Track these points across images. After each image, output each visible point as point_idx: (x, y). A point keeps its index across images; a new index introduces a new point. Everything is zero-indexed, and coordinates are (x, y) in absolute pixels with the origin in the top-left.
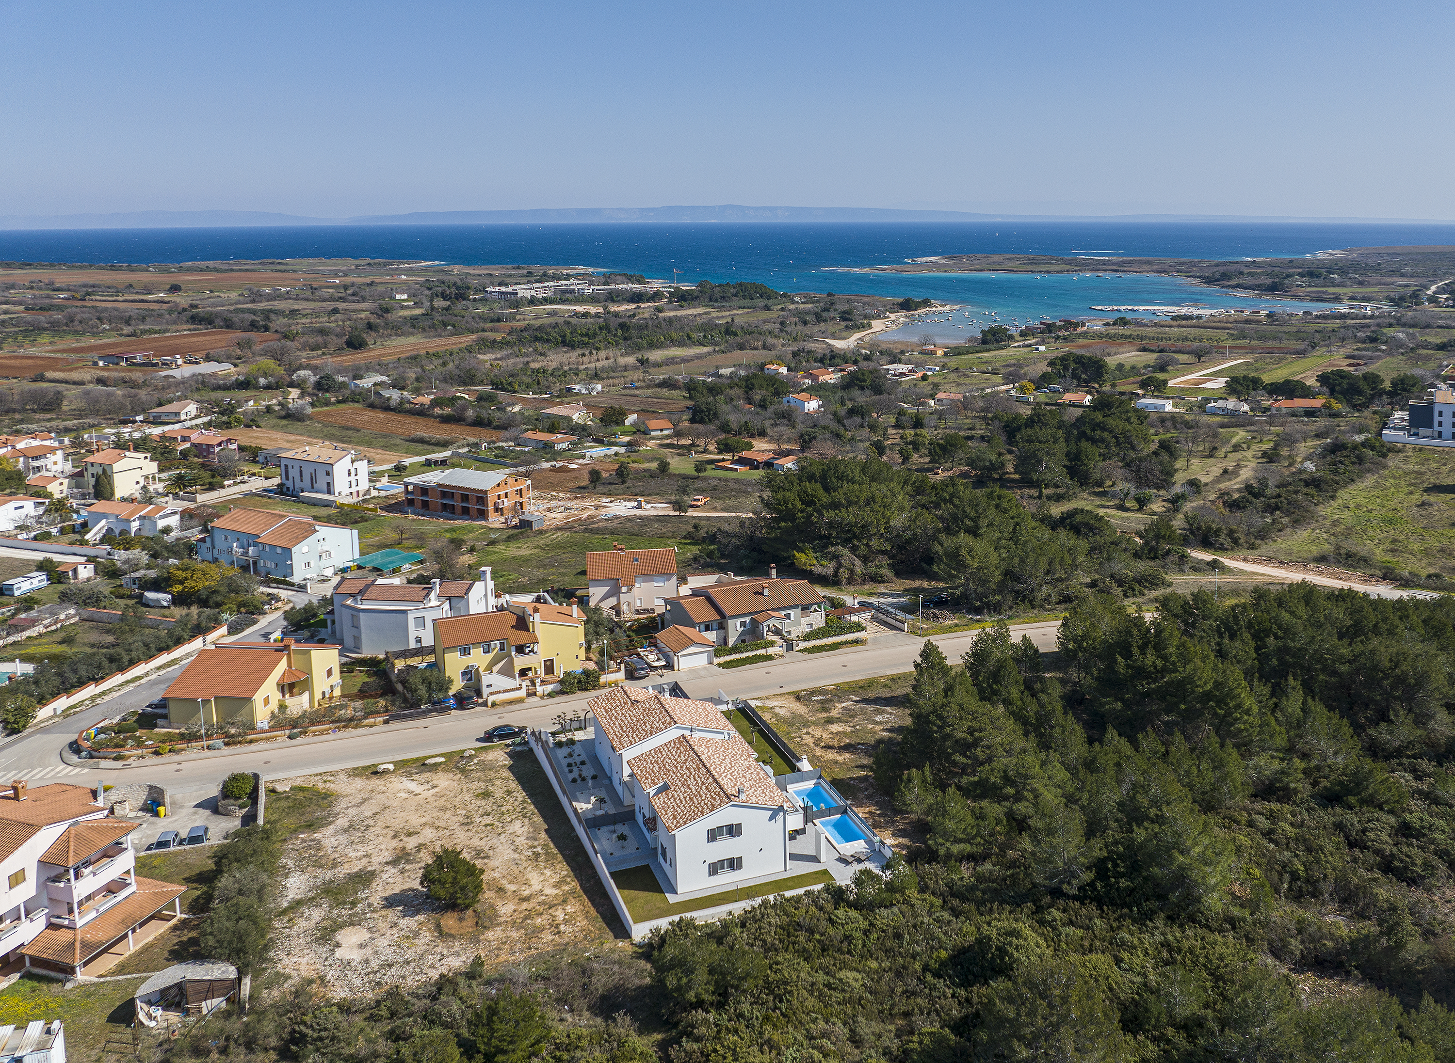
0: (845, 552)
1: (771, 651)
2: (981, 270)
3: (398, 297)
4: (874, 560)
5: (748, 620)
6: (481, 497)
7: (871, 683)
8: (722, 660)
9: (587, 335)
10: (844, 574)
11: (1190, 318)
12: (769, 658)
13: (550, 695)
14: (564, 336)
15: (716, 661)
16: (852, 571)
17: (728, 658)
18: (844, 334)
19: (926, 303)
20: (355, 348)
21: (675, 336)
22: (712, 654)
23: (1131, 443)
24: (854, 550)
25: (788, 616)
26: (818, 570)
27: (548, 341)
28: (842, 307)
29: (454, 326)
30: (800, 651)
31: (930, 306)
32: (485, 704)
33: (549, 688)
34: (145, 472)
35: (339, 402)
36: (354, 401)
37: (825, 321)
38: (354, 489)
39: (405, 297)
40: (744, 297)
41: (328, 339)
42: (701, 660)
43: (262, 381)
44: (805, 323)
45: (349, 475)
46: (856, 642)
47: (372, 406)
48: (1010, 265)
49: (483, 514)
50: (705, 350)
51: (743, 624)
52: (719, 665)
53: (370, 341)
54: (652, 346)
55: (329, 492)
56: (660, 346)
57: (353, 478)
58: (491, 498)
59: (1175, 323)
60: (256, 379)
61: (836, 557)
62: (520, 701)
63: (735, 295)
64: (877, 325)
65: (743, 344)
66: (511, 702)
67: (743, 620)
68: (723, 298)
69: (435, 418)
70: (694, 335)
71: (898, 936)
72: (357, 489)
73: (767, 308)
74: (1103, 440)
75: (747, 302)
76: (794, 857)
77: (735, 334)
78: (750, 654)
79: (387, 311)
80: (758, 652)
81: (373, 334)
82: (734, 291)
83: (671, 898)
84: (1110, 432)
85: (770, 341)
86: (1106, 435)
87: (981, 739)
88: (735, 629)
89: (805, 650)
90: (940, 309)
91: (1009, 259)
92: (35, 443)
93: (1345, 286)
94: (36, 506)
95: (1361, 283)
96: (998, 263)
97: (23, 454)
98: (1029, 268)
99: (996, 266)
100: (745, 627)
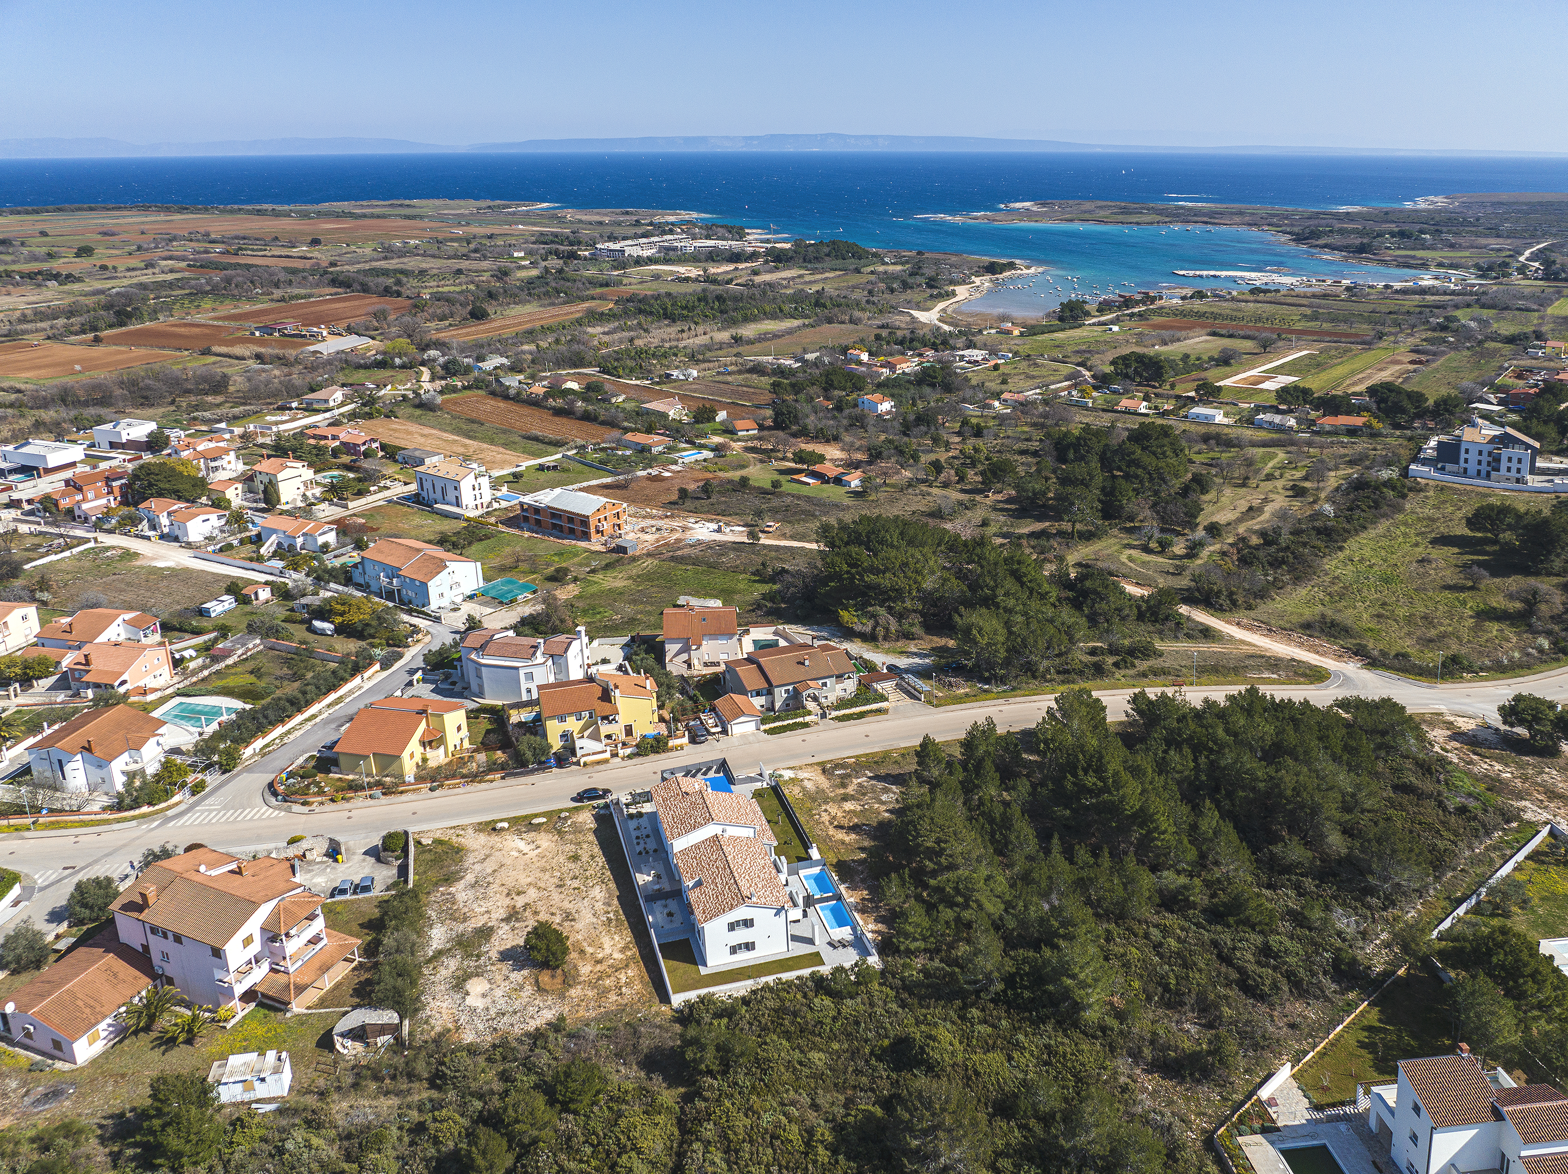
0: (882, 611)
1: (808, 719)
2: (1071, 220)
3: (515, 253)
4: (907, 618)
5: (791, 688)
6: (584, 521)
7: (884, 759)
8: (767, 727)
9: (688, 307)
10: (880, 631)
12: (806, 725)
13: (629, 757)
15: (763, 728)
16: (887, 630)
17: (773, 725)
18: (929, 303)
19: (1012, 264)
20: (478, 318)
21: (767, 309)
22: (761, 719)
24: (890, 609)
25: (825, 684)
26: (858, 628)
27: (651, 313)
28: (929, 271)
29: (566, 292)
30: (832, 719)
31: (1015, 268)
32: (578, 764)
33: (628, 751)
34: (303, 479)
35: (464, 388)
36: (478, 388)
37: (912, 287)
38: (478, 502)
39: (521, 252)
40: (836, 254)
42: (751, 727)
43: (397, 361)
44: (892, 291)
45: (474, 488)
46: (880, 711)
47: (493, 394)
48: (1101, 214)
49: (586, 536)
50: (796, 323)
51: (787, 691)
52: (765, 732)
53: (490, 310)
54: (747, 319)
55: (458, 505)
56: (754, 319)
57: (477, 492)
58: (593, 523)
60: (392, 359)
61: (873, 616)
62: (606, 761)
63: (829, 254)
64: (962, 292)
66: (598, 763)
67: (787, 687)
68: (817, 256)
69: (549, 409)
70: (786, 308)
71: (857, 1023)
72: (481, 502)
73: (858, 271)
76: (795, 938)
77: (825, 306)
78: (791, 721)
79: (506, 272)
80: (800, 720)
81: (494, 301)
82: (829, 251)
83: (703, 971)
84: (1144, 469)
85: (857, 314)
87: (944, 849)
88: (780, 695)
89: (838, 719)
90: (1025, 271)
91: (1101, 207)
92: (212, 445)
93: (1435, 249)
94: (219, 518)
95: (1452, 246)
96: (1090, 212)
97: (203, 455)
98: (1121, 218)
99: (1087, 216)
100: (789, 694)
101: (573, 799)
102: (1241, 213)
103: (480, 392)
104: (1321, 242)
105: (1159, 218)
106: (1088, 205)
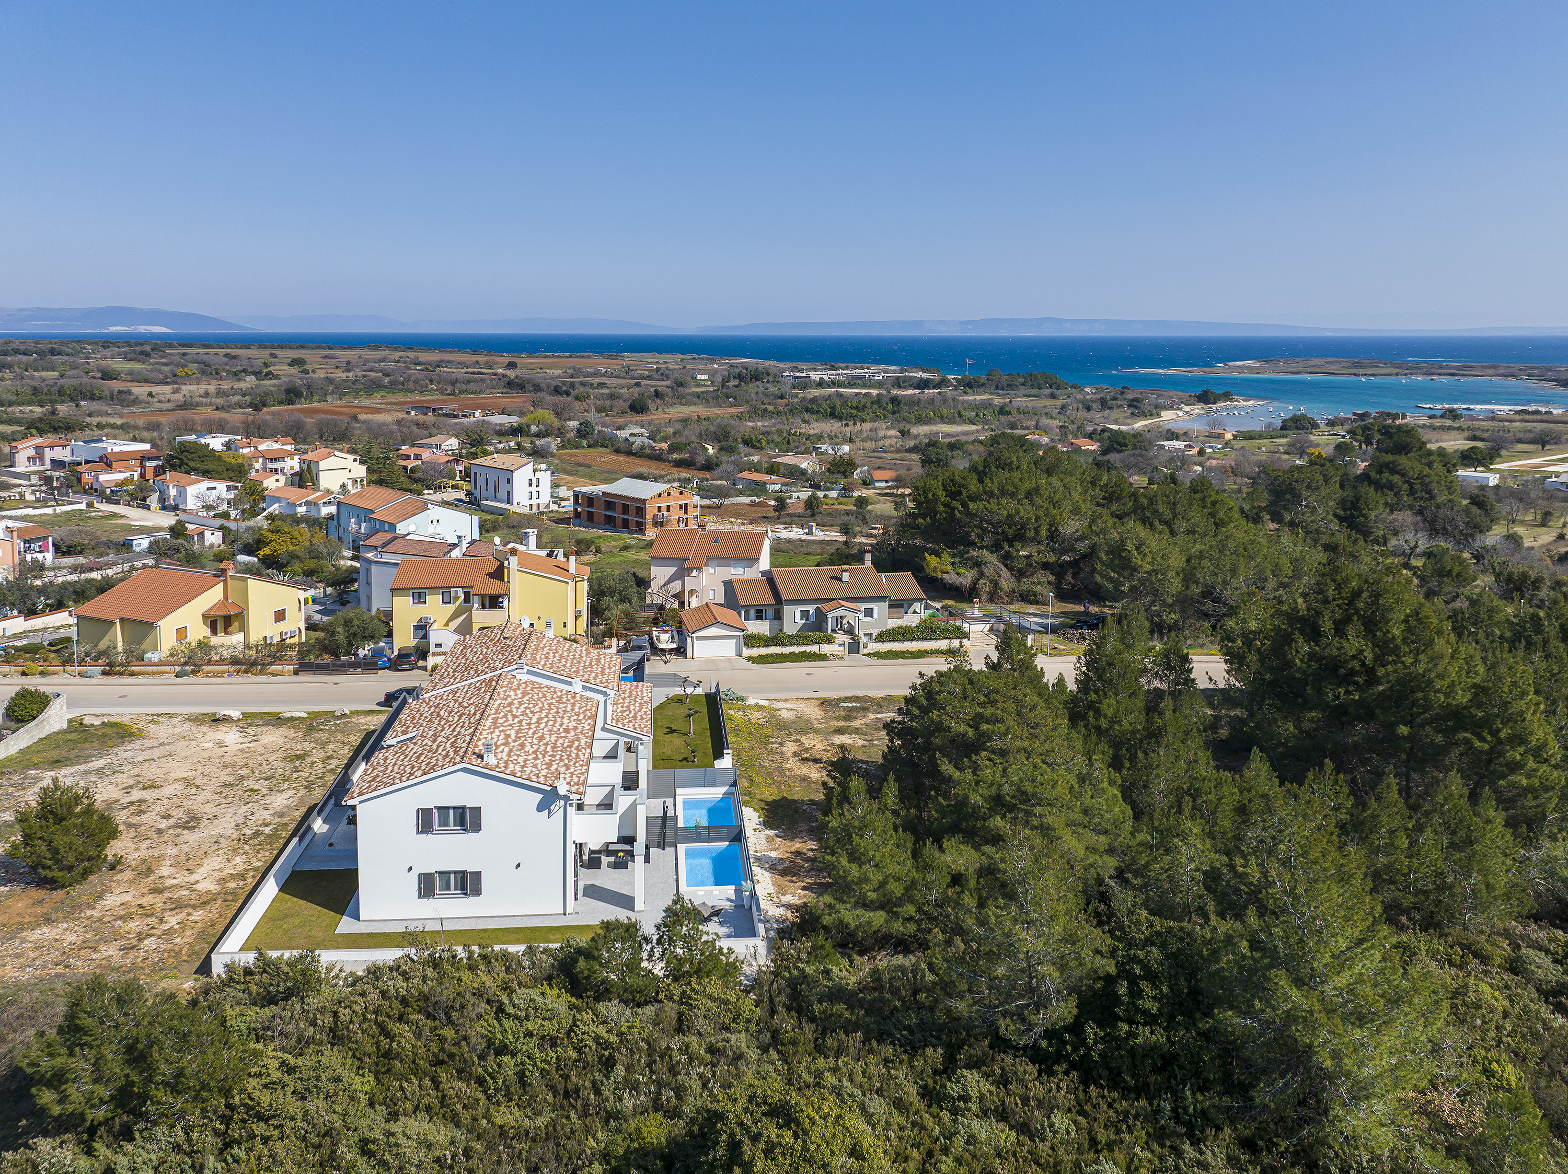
0: (991, 558)
1: (826, 649)
2: (1298, 373)
3: (699, 377)
4: (1032, 575)
5: (811, 609)
6: (639, 507)
8: (755, 652)
9: (857, 408)
10: (985, 586)
11: (1537, 412)
12: (822, 657)
14: (833, 408)
15: (747, 652)
16: (996, 584)
17: (764, 651)
18: (1129, 421)
19: (1227, 396)
20: (638, 412)
21: (945, 412)
22: (742, 641)
23: (1429, 492)
24: (1006, 559)
25: (869, 613)
26: (951, 578)
28: (1133, 397)
29: (735, 398)
30: (869, 655)
31: (1231, 400)
32: (424, 668)
34: (353, 475)
35: (589, 446)
36: (603, 446)
37: (1111, 408)
38: (534, 502)
39: (706, 377)
40: (1032, 386)
41: (615, 402)
42: (727, 649)
43: (534, 428)
44: (1088, 409)
45: (530, 485)
47: (617, 451)
48: (1332, 368)
49: (640, 528)
50: (974, 427)
51: (805, 614)
52: (750, 659)
53: (652, 406)
54: (920, 421)
55: (509, 502)
56: (928, 421)
57: (534, 489)
58: (651, 510)
59: (1518, 417)
60: (528, 426)
61: (978, 564)
63: (1023, 385)
64: (1168, 415)
65: (1015, 423)
67: (805, 608)
68: (1010, 386)
69: (670, 462)
70: (966, 414)
72: (538, 501)
73: (1053, 396)
74: (1391, 486)
75: (1035, 391)
77: (1009, 414)
78: (796, 649)
79: (681, 385)
80: (814, 648)
81: (658, 401)
84: (1403, 475)
85: (1045, 421)
86: (1396, 478)
88: (793, 619)
89: (878, 655)
90: (1243, 403)
91: (1331, 363)
92: (276, 446)
94: (229, 488)
96: (1319, 366)
97: (263, 455)
99: (1316, 369)
100: (807, 619)
101: (379, 704)
103: (604, 450)
105: (1398, 370)
106: (1317, 361)
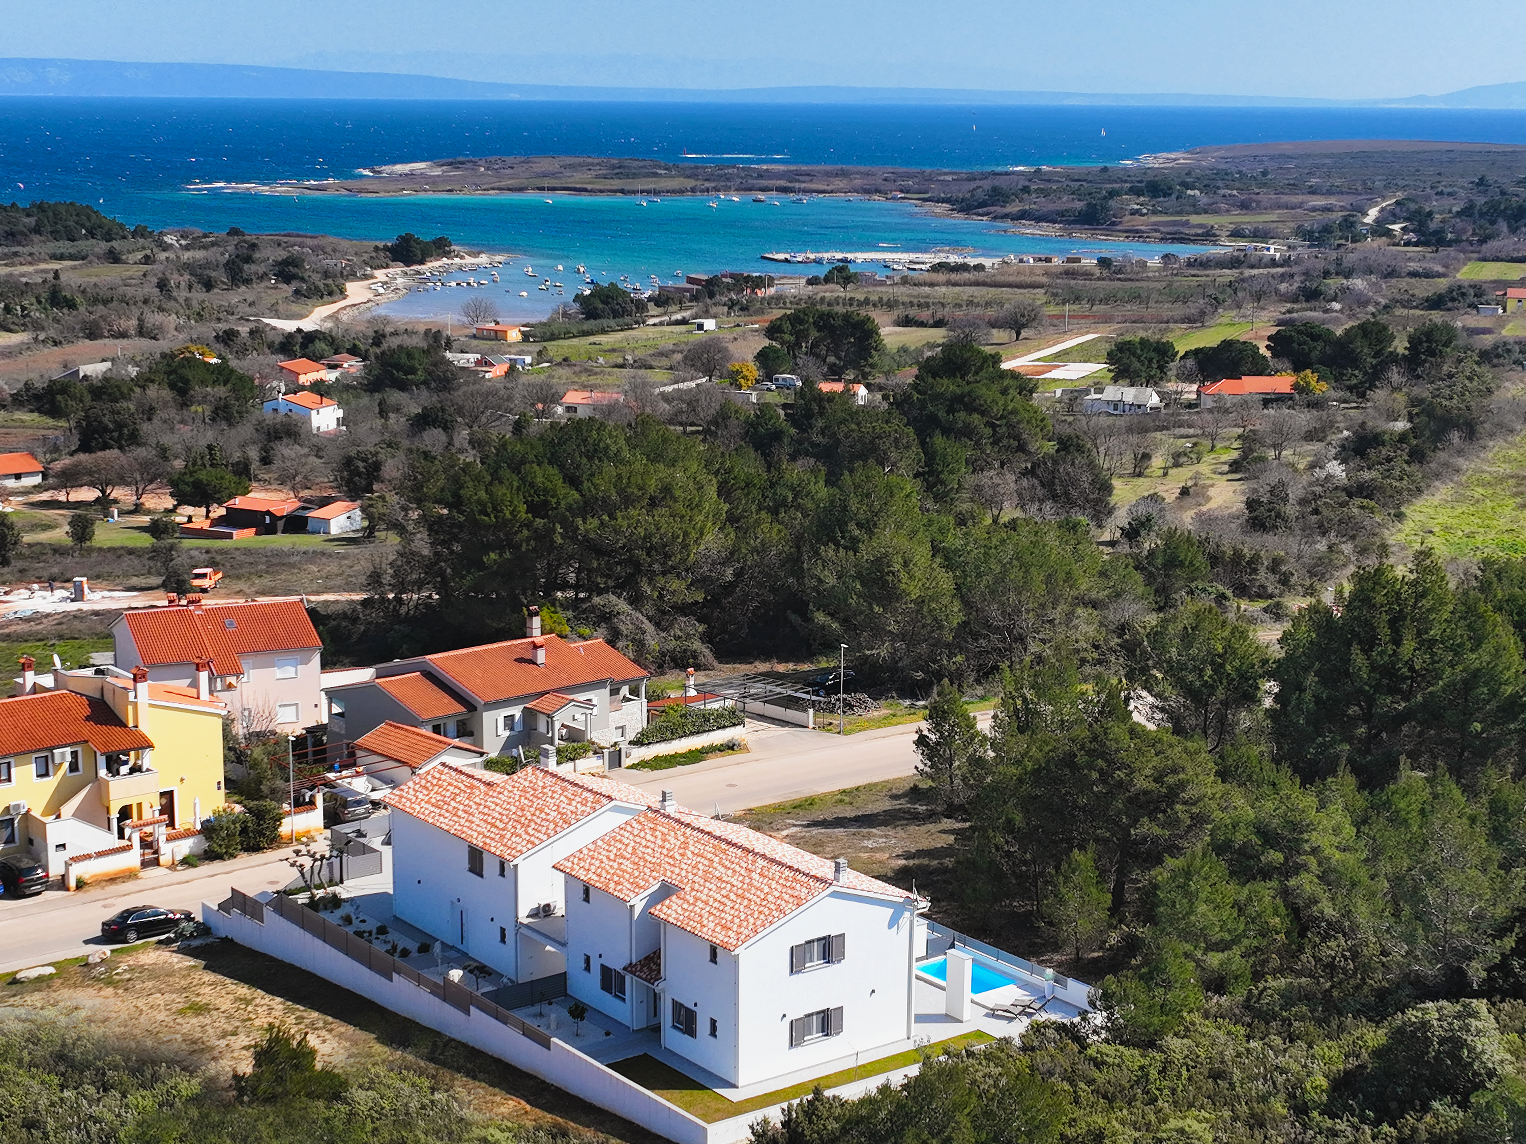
2: (521, 189)
5: (516, 711)
7: (810, 802)
11: (964, 267)
13: (188, 862)
18: (295, 308)
19: (441, 247)
25: (591, 704)
28: (272, 254)
30: (633, 767)
31: (447, 254)
32: (62, 884)
33: (185, 847)
37: (247, 282)
44: (208, 285)
46: (730, 747)
48: (578, 178)
51: (509, 721)
59: (941, 277)
62: (129, 875)
63: (37, 230)
64: (356, 291)
66: (113, 879)
67: (508, 711)
73: (114, 258)
75: (64, 246)
76: (922, 1018)
77: (71, 305)
82: (31, 221)
88: (496, 731)
89: (649, 763)
90: (469, 260)
91: (572, 166)
93: (1216, 212)
95: (1245, 206)
96: (553, 175)
98: (616, 184)
99: (546, 183)
100: (512, 729)
102: (843, 174)
104: (1014, 208)
105: (691, 183)
106: (545, 164)
